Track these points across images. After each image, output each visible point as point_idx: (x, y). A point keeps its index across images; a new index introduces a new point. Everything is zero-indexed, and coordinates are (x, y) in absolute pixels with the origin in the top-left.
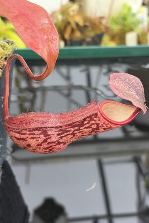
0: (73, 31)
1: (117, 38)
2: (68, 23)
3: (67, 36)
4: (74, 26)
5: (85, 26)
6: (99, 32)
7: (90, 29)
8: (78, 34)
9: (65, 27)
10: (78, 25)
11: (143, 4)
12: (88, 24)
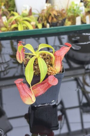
0: (52, 18)
1: (71, 19)
2: (50, 15)
3: (50, 21)
4: (53, 16)
5: (58, 16)
6: (64, 18)
7: (60, 17)
8: (55, 20)
9: (49, 17)
10: (55, 15)
11: (81, 1)
12: (59, 14)
